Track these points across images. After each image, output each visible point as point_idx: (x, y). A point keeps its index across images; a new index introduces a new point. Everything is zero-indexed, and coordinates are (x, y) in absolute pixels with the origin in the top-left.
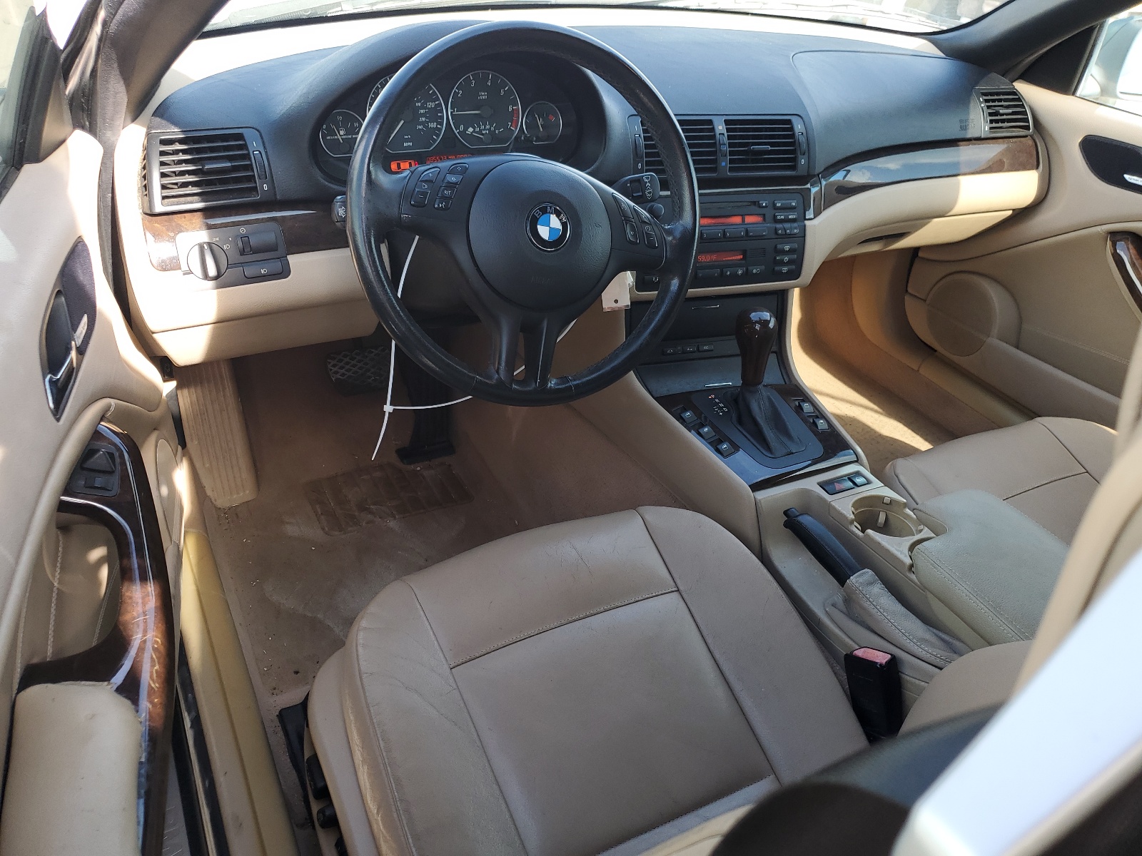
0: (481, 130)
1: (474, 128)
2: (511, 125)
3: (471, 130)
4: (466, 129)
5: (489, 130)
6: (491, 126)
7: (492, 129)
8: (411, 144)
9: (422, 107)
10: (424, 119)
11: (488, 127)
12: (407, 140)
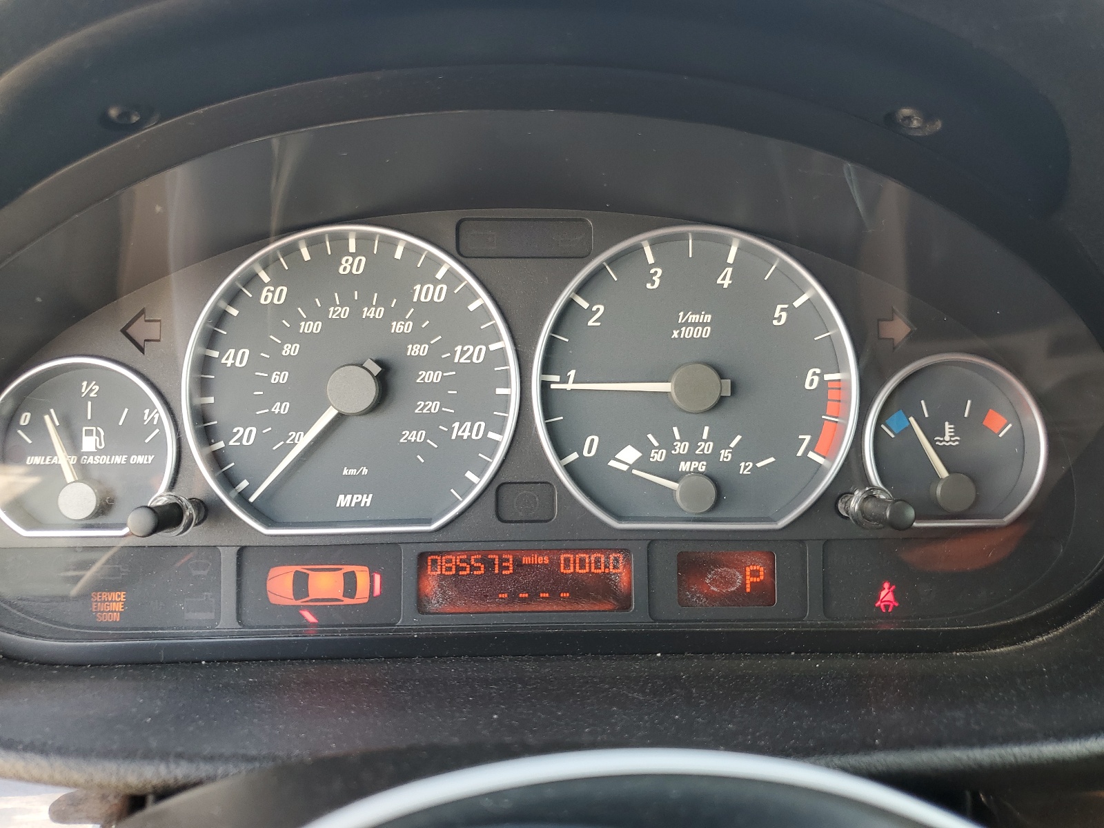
0: (674, 460)
1: (645, 448)
2: (811, 447)
3: (629, 454)
4: (610, 449)
5: (712, 458)
6: (721, 443)
7: (726, 456)
8: (367, 500)
9: (430, 362)
10: (434, 406)
11: (707, 447)
12: (353, 486)
